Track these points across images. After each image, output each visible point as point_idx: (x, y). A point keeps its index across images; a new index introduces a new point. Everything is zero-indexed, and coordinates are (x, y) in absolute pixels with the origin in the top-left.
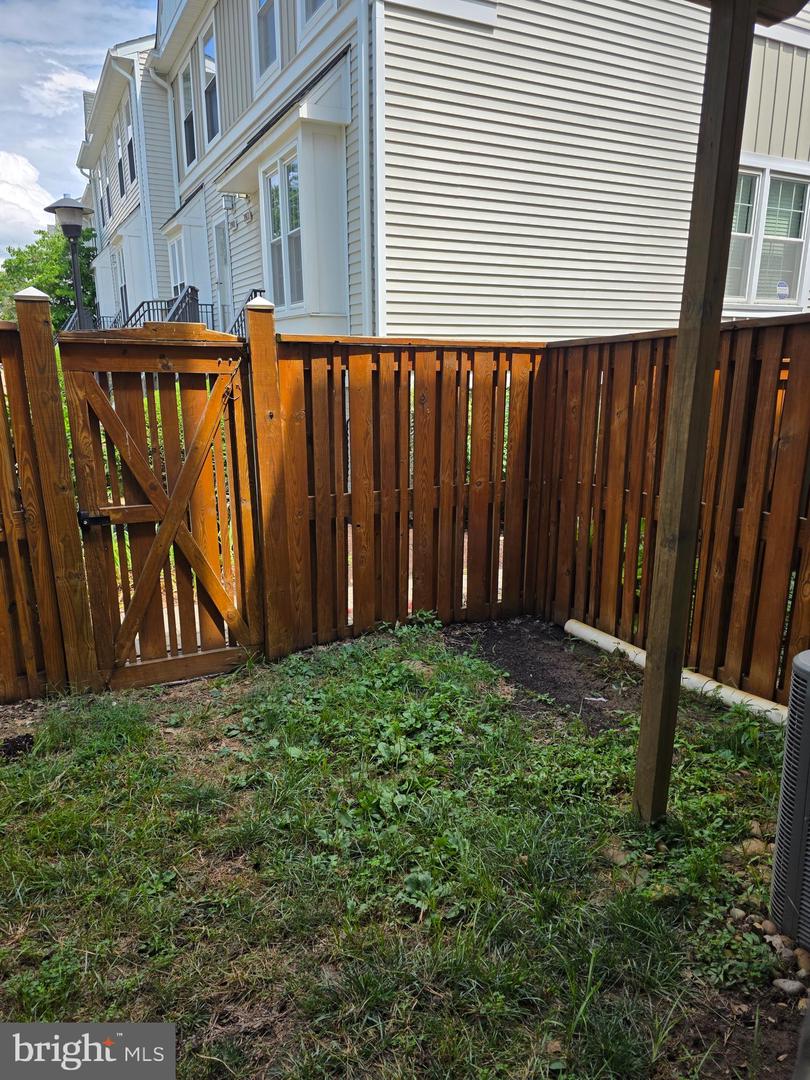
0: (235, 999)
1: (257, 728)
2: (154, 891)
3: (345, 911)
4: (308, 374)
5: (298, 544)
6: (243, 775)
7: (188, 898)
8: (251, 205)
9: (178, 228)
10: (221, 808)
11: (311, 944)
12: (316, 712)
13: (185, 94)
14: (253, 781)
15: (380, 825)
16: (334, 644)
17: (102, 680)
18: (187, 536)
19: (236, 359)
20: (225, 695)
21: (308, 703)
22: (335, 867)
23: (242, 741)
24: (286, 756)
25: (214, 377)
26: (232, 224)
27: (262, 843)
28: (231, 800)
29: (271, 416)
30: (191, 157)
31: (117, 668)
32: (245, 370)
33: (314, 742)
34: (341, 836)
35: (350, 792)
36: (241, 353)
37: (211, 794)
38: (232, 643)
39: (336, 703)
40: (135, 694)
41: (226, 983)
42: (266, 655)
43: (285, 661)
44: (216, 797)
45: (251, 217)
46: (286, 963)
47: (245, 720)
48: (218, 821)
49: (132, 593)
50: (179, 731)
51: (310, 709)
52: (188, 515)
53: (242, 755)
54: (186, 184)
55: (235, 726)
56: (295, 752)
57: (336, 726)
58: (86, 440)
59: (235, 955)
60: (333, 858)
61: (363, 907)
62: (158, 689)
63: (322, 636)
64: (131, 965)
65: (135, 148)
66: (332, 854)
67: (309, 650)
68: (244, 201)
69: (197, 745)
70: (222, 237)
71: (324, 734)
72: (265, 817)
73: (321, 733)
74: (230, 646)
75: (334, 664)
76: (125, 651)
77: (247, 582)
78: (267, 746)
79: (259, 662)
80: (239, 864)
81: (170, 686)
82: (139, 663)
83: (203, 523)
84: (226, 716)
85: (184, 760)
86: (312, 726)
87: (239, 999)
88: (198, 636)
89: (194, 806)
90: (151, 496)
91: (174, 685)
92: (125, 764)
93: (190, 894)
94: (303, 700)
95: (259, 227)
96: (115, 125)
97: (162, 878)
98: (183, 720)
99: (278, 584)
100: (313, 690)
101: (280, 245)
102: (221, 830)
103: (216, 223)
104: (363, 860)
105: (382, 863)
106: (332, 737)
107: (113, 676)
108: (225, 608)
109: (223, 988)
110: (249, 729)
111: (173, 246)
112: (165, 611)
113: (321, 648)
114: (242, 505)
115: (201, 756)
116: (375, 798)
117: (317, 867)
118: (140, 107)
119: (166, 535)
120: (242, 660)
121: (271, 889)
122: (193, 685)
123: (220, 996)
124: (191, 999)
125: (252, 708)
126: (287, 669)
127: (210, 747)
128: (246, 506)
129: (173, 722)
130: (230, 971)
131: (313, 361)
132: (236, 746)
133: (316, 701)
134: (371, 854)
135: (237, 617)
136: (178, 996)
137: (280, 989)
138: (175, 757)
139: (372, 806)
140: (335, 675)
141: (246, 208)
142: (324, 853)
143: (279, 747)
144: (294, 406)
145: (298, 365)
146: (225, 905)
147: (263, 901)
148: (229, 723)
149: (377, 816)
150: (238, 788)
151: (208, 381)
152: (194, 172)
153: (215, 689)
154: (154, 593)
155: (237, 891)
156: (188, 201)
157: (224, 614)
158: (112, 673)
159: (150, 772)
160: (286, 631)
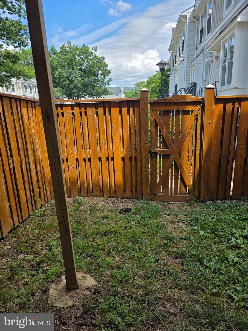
0: (167, 301)
1: (192, 222)
2: (152, 261)
3: (208, 289)
4: (224, 109)
5: (214, 166)
6: (184, 235)
7: (161, 266)
8: (218, 54)
9: (194, 65)
10: (175, 243)
11: (194, 295)
12: (212, 222)
13: (201, 22)
14: (187, 238)
15: (226, 266)
16: (224, 201)
17: (151, 197)
18: (178, 159)
19: (200, 105)
20: (184, 209)
21: (210, 218)
22: (207, 273)
23: (186, 225)
24: (199, 233)
25: (192, 111)
26: (211, 61)
27: (185, 257)
28: (179, 241)
29: (210, 123)
30: (201, 41)
31: (155, 195)
32: (202, 109)
33: (209, 231)
34: (212, 264)
35: (218, 251)
36: (202, 103)
37: (173, 238)
38: (189, 194)
39: (220, 220)
40: (159, 203)
41: (166, 295)
42: (199, 199)
43: (205, 203)
44: (175, 239)
45: (217, 58)
46: (185, 297)
47: (188, 218)
48: (174, 246)
49: (161, 174)
50: (168, 217)
51: (210, 220)
52: (180, 153)
53: (185, 229)
54: (198, 51)
55: (185, 220)
56: (202, 232)
57: (218, 228)
58: (154, 130)
59: (170, 288)
60: (207, 270)
61: (214, 290)
62: (166, 203)
63: (219, 198)
64: (142, 279)
65: (184, 42)
66: (208, 269)
67: (214, 201)
68: (216, 53)
69: (172, 222)
70: (207, 66)
71: (213, 229)
72: (188, 250)
73: (212, 229)
74: (188, 195)
75: (222, 207)
76: (158, 190)
77: (195, 176)
78: (194, 228)
79: (197, 201)
80: (177, 261)
81: (169, 203)
82: (161, 195)
83: (184, 156)
84: (183, 216)
85: (168, 226)
86: (210, 226)
87: (168, 301)
88: (179, 190)
89: (168, 240)
90: (169, 147)
91: (170, 203)
92: (152, 222)
93: (161, 265)
94: (209, 217)
95: (220, 61)
96: (180, 36)
97: (155, 258)
98: (170, 214)
99: (206, 178)
100: (213, 214)
101: (226, 66)
102: (174, 250)
103: (206, 62)
104: (217, 275)
105: (224, 278)
106: (216, 231)
107: (154, 197)
108: (188, 183)
109: (164, 296)
110: (189, 221)
111: (192, 71)
112: (170, 181)
113: (219, 201)
114: (197, 151)
115: (173, 226)
116: (226, 256)
117: (201, 271)
118: (187, 29)
119: (172, 159)
120: (191, 200)
121: (185, 272)
122: (176, 204)
123: (163, 298)
124: (155, 295)
125: (192, 215)
126: (205, 205)
127: (176, 224)
128: (198, 152)
129: (167, 214)
130: (168, 292)
131: (227, 104)
132: (184, 226)
133: (213, 218)
134: (221, 274)
135: (191, 186)
136: (152, 293)
137: (181, 304)
138: (166, 224)
139: (225, 258)
140: (222, 211)
141: (216, 55)
142: (205, 268)
143: (197, 230)
144: (218, 120)
145: (221, 106)
146: (170, 272)
147: (182, 275)
148: (183, 218)
149: (226, 262)
150: (182, 238)
151: (190, 112)
152: (201, 46)
153: (182, 207)
154: (167, 175)
155: (175, 269)
156: (198, 56)
157: (187, 185)
158: (153, 196)
159: (158, 226)
160: (207, 193)
